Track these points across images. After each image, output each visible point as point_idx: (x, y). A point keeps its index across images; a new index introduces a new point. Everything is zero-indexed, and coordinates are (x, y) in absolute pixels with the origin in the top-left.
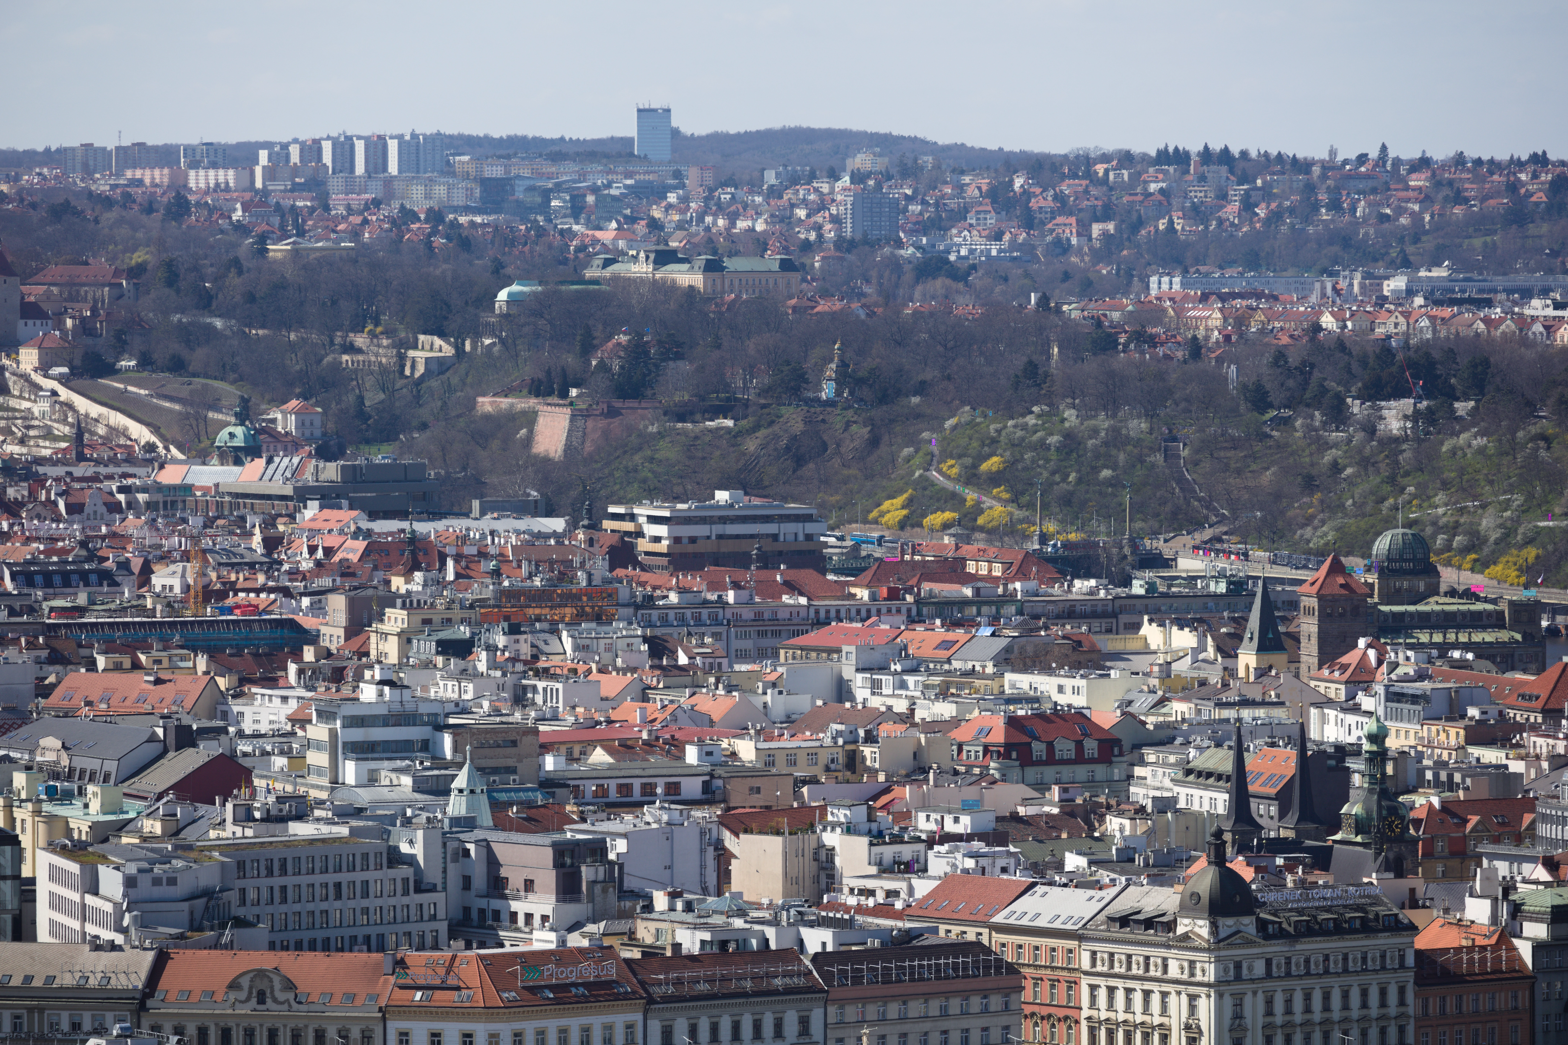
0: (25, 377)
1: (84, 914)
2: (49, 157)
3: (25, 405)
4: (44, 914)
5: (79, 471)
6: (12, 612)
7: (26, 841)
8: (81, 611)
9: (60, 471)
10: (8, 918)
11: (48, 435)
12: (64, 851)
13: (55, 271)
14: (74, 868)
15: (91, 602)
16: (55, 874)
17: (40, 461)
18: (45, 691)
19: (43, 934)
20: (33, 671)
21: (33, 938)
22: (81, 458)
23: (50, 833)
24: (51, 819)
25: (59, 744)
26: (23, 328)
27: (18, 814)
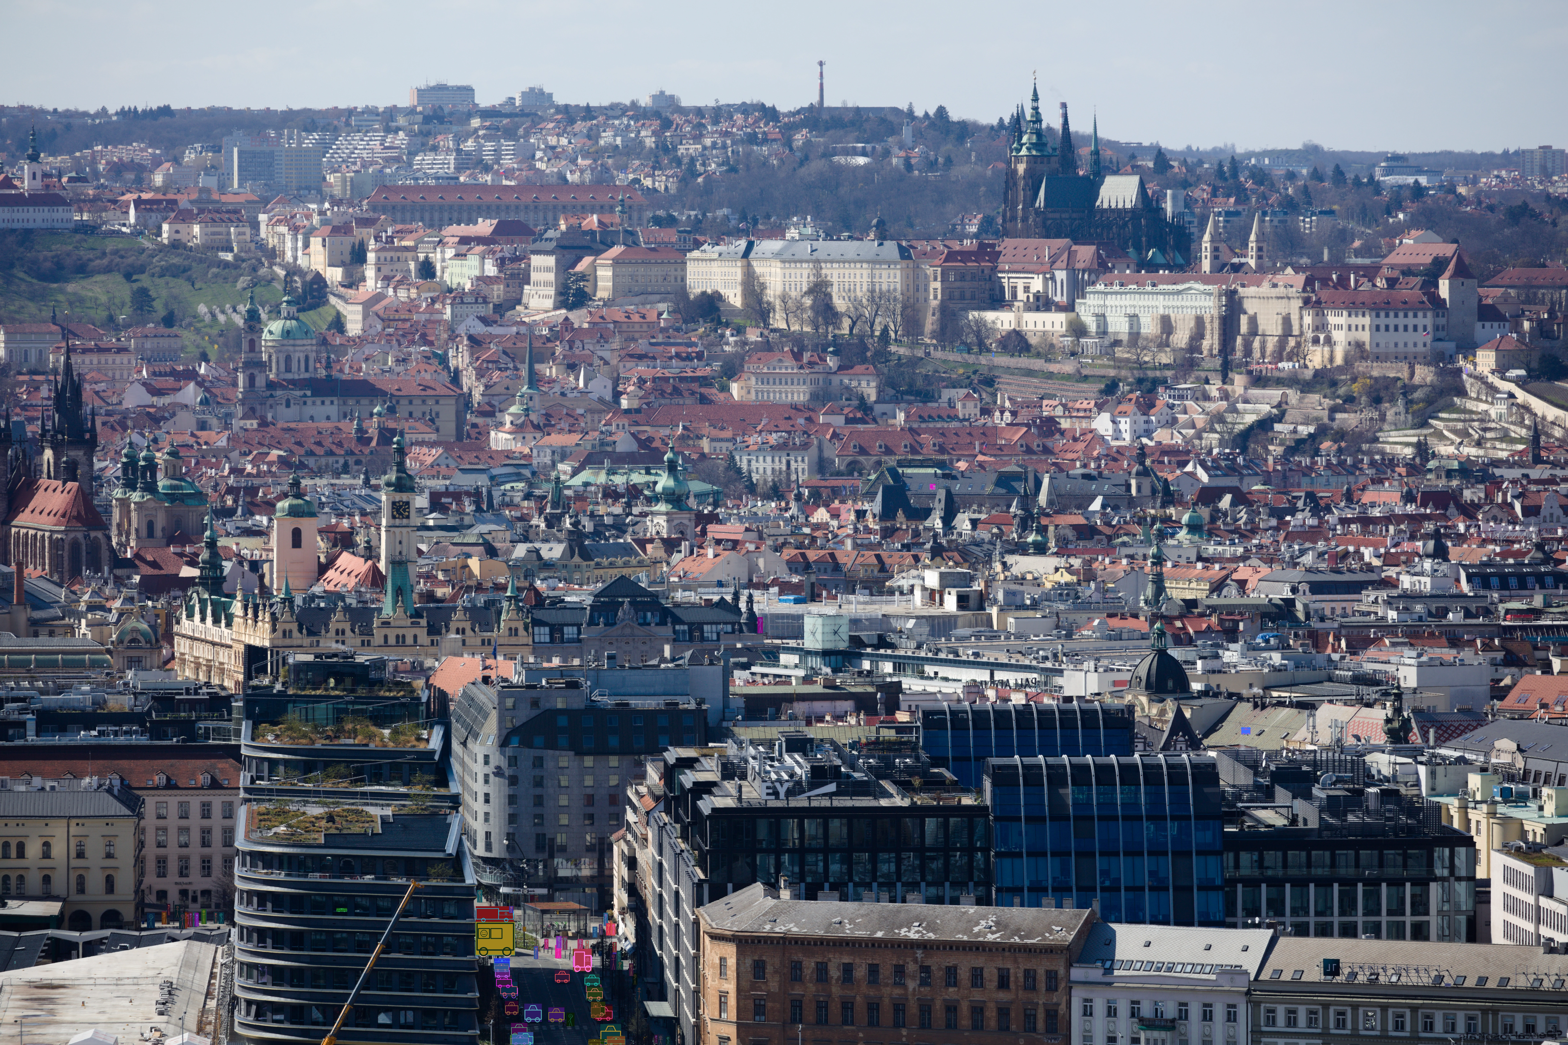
0: (1481, 379)
1: (1538, 916)
2: (1508, 159)
3: (1483, 407)
4: (1498, 915)
5: (1536, 473)
6: (1468, 614)
7: (1481, 842)
8: (1537, 613)
9: (1516, 473)
10: (1463, 919)
11: (1505, 437)
12: (1517, 853)
13: (1512, 273)
14: (1528, 870)
15: (1548, 604)
16: (1510, 876)
17: (1497, 463)
18: (1500, 693)
19: (1497, 935)
20: (1488, 673)
21: (1488, 940)
22: (1538, 460)
23: (1505, 834)
24: (1506, 820)
25: (1513, 746)
26: (1480, 330)
27: (1473, 815)
